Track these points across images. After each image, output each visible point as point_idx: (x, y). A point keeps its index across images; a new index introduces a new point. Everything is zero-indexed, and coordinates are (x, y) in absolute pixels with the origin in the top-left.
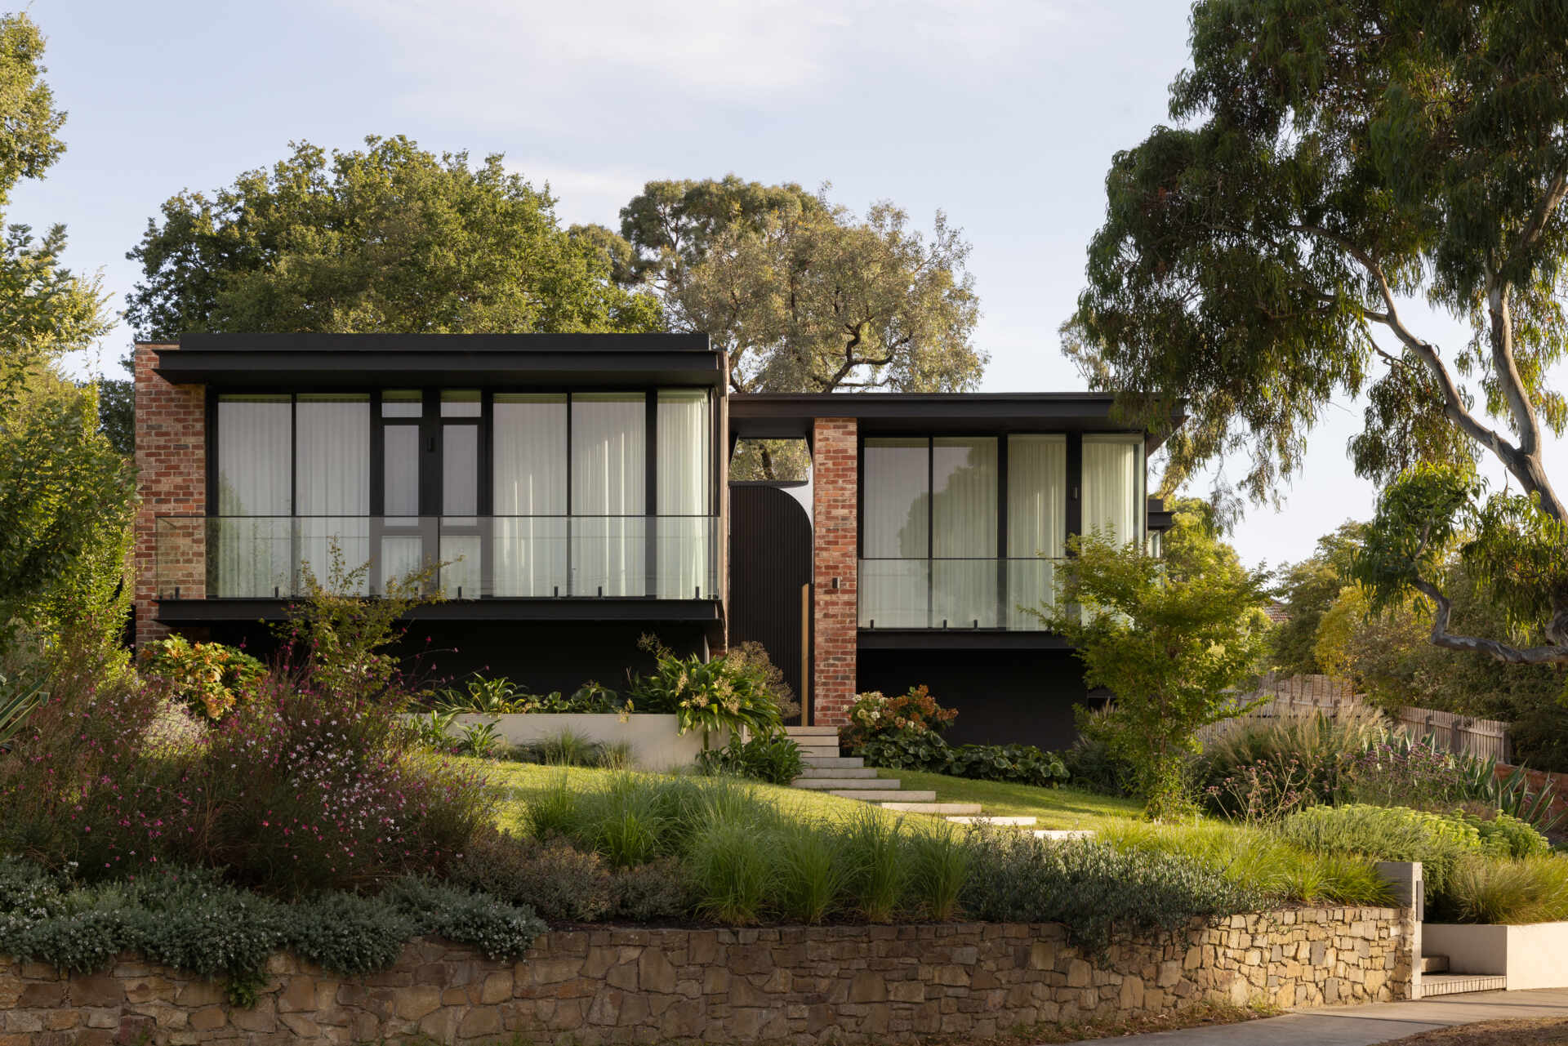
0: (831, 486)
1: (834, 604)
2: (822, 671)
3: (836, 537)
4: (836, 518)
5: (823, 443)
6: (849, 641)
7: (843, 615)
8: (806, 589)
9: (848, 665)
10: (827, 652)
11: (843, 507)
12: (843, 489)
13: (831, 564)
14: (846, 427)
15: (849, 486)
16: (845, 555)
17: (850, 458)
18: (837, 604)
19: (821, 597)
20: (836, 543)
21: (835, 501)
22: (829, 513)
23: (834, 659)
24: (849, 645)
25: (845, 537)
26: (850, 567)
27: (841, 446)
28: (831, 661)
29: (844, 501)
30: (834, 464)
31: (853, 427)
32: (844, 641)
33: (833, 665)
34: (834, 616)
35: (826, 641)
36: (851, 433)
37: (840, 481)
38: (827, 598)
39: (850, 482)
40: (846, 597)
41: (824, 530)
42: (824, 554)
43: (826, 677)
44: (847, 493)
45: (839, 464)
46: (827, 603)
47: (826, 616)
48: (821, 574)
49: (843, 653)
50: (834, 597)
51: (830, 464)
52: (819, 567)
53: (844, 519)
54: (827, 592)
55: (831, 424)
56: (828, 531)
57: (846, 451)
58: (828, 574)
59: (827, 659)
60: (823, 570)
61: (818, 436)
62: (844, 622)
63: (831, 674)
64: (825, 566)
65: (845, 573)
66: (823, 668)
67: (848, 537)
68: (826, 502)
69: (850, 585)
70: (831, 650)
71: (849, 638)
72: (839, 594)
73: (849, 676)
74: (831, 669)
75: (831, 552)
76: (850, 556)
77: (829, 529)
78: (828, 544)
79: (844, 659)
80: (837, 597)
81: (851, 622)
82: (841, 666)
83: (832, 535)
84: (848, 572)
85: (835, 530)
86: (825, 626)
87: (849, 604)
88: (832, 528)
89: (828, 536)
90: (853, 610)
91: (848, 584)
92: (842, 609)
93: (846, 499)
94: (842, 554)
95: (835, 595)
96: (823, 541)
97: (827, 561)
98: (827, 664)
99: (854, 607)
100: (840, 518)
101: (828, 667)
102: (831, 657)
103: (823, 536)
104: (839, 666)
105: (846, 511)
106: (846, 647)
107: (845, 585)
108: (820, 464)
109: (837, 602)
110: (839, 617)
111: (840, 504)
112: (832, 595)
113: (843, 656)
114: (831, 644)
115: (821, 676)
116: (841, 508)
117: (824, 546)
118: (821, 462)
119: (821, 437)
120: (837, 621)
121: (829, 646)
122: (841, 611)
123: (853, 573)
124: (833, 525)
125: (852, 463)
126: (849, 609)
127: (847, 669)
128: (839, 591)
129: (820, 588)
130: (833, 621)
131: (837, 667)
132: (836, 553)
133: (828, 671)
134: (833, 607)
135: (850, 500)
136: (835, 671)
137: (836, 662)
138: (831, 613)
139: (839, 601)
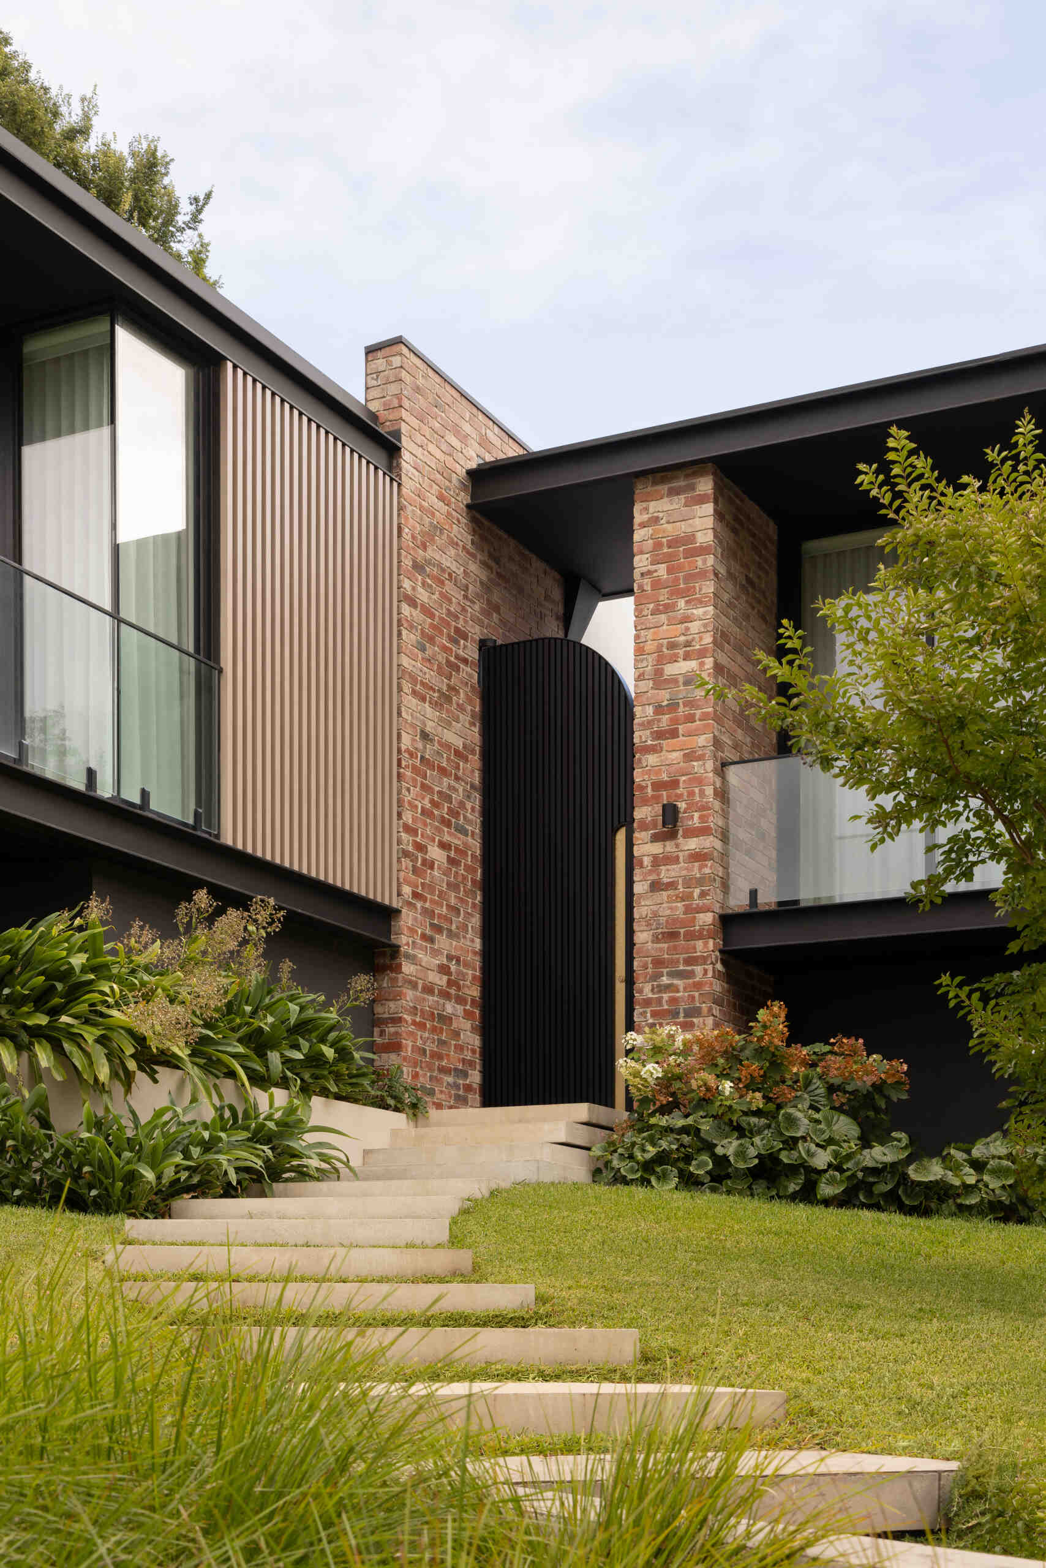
0: (663, 618)
1: (674, 860)
2: (647, 1002)
3: (675, 721)
4: (674, 681)
5: (648, 531)
6: (700, 936)
7: (689, 882)
8: (621, 836)
9: (698, 986)
10: (658, 962)
11: (687, 657)
12: (687, 619)
13: (665, 777)
14: (692, 488)
15: (699, 612)
16: (690, 757)
17: (703, 550)
18: (676, 860)
19: (646, 848)
20: (674, 734)
21: (672, 646)
22: (659, 672)
23: (671, 975)
24: (699, 944)
25: (691, 719)
26: (700, 781)
27: (683, 528)
28: (665, 980)
29: (688, 644)
30: (670, 571)
31: (705, 485)
32: (691, 936)
33: (668, 988)
34: (672, 885)
35: (656, 939)
36: (701, 500)
37: (681, 603)
38: (657, 848)
39: (701, 603)
40: (693, 844)
41: (650, 710)
42: (652, 759)
43: (654, 1014)
44: (695, 627)
45: (680, 568)
46: (657, 861)
47: (656, 886)
48: (645, 802)
49: (689, 961)
50: (670, 847)
51: (662, 570)
52: (643, 788)
53: (690, 680)
54: (655, 838)
55: (664, 488)
56: (659, 710)
57: (690, 538)
58: (656, 799)
59: (657, 976)
60: (652, 792)
61: (639, 517)
62: (690, 896)
63: (666, 1007)
64: (652, 784)
65: (691, 794)
66: (650, 995)
67: (697, 717)
68: (659, 650)
69: (700, 817)
70: (666, 956)
71: (701, 931)
72: (681, 840)
73: (700, 1008)
74: (666, 996)
75: (664, 753)
76: (701, 758)
77: (661, 706)
78: (659, 738)
79: (691, 974)
80: (677, 846)
81: (703, 895)
82: (685, 989)
83: (665, 718)
84: (697, 790)
85: (673, 707)
86: (655, 908)
87: (698, 857)
88: (665, 703)
89: (659, 720)
90: (707, 871)
91: (696, 815)
92: (687, 869)
93: (693, 639)
94: (684, 755)
95: (673, 843)
96: (648, 732)
97: (659, 772)
98: (659, 986)
99: (709, 863)
100: (681, 680)
101: (660, 992)
102: (665, 971)
103: (649, 722)
104: (681, 989)
105: (693, 664)
106: (695, 948)
107: (692, 818)
108: (642, 574)
109: (678, 857)
110: (680, 886)
111: (681, 652)
112: (668, 843)
113: (689, 968)
114: (666, 945)
115: (645, 1012)
116: (684, 659)
117: (650, 742)
118: (645, 570)
119: (645, 517)
120: (677, 896)
121: (661, 949)
122: (684, 873)
123: (707, 793)
124: (668, 696)
125: (705, 561)
126: (700, 869)
127: (696, 994)
128: (681, 832)
129: (646, 830)
130: (668, 896)
131: (678, 991)
132: (675, 755)
133: (660, 1000)
134: (669, 867)
135: (701, 639)
136: (673, 1001)
137: (676, 982)
138: (666, 880)
139: (681, 854)
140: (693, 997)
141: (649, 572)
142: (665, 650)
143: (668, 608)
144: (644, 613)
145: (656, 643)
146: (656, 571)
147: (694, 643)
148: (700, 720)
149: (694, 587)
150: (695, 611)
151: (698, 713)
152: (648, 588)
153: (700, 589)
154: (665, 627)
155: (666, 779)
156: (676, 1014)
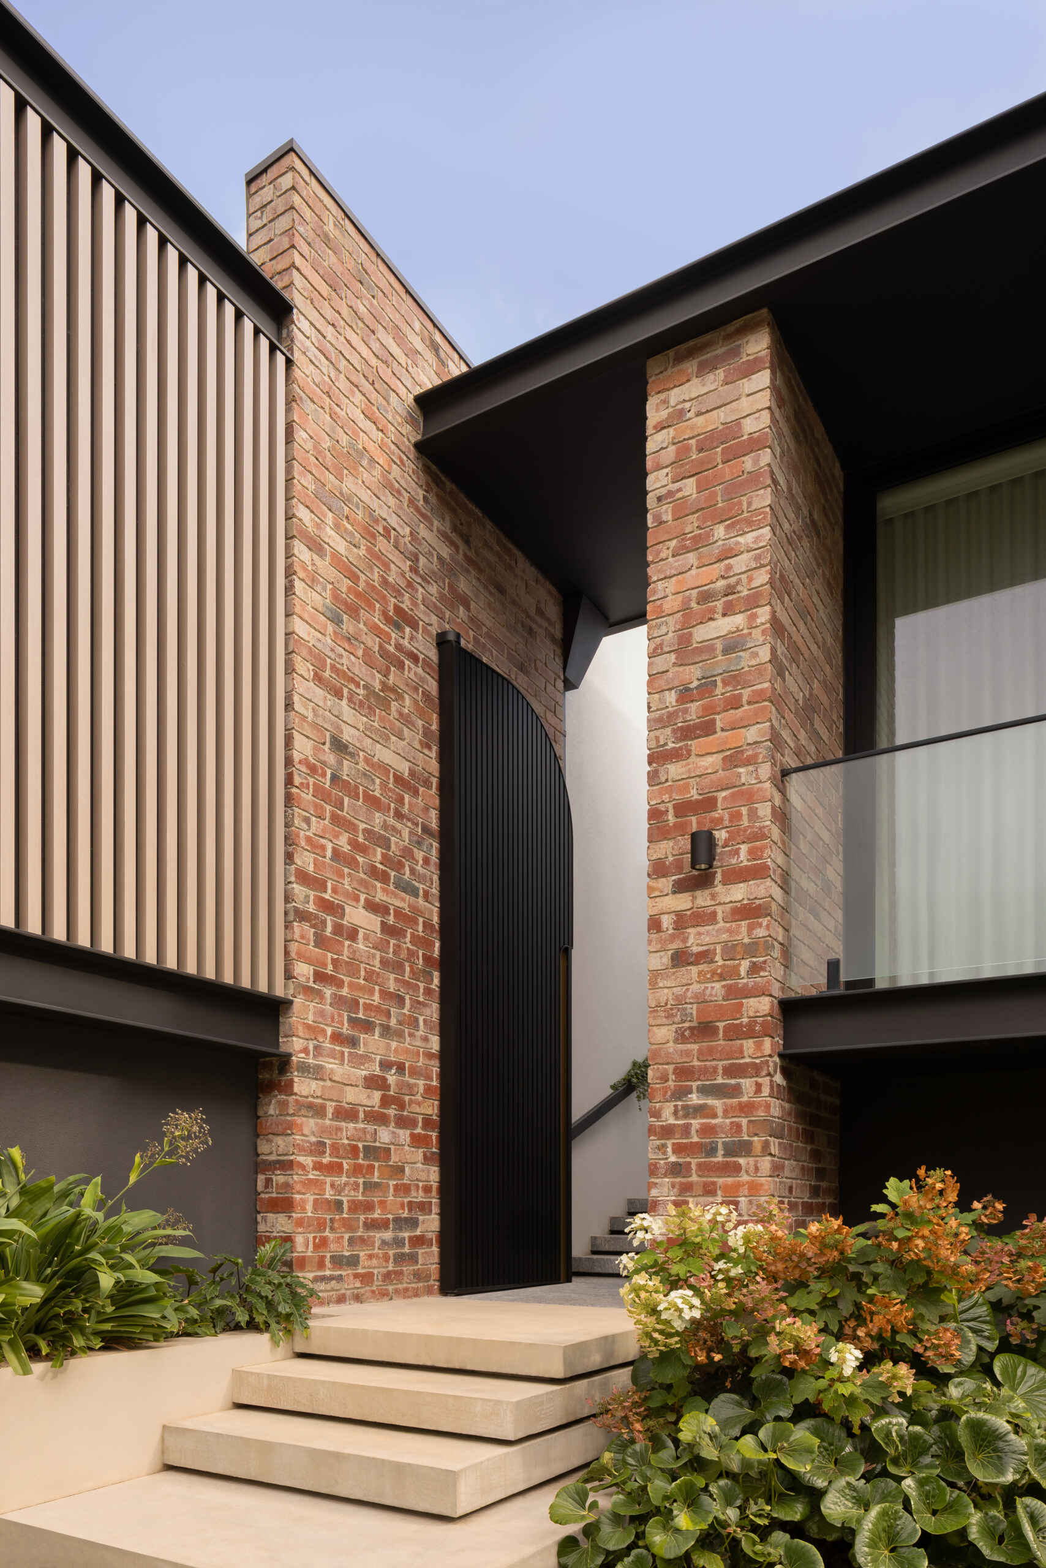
0: (691, 558)
1: (707, 918)
3: (710, 710)
4: (707, 648)
5: (669, 434)
6: (750, 1034)
7: (731, 951)
9: (746, 1109)
10: (684, 1072)
12: (728, 554)
13: (694, 794)
14: (737, 352)
15: (748, 539)
16: (734, 759)
17: (755, 444)
18: (712, 918)
19: (664, 902)
20: (708, 728)
21: (706, 597)
22: (684, 640)
23: (704, 1091)
24: (749, 1045)
25: (734, 703)
26: (749, 797)
27: (722, 418)
28: (695, 1099)
29: (730, 591)
30: (702, 486)
31: (757, 344)
32: (736, 1033)
33: (700, 1110)
34: (705, 956)
35: (681, 1037)
36: (752, 367)
37: (720, 531)
38: (683, 901)
39: (752, 525)
40: (739, 893)
41: (672, 697)
42: (674, 770)
43: (678, 1149)
44: (740, 563)
45: (717, 479)
46: (682, 921)
47: (680, 958)
48: (665, 833)
49: (729, 1072)
50: (703, 898)
51: (689, 486)
52: (660, 814)
53: (733, 645)
54: (680, 887)
55: (691, 366)
56: (686, 695)
57: (732, 428)
58: (685, 827)
59: (681, 1093)
60: (671, 818)
61: (655, 413)
62: (734, 972)
63: (695, 1139)
64: (675, 806)
65: (736, 816)
66: (672, 1121)
67: (745, 699)
68: (685, 608)
69: (750, 852)
70: (696, 1063)
71: (751, 1024)
72: (719, 888)
73: (750, 1143)
74: (696, 1123)
75: (693, 759)
76: (750, 761)
77: (687, 690)
78: (684, 738)
79: (736, 1091)
80: (713, 896)
81: (755, 969)
82: (725, 1112)
83: (694, 707)
84: (744, 810)
85: (707, 686)
86: (679, 991)
87: (749, 912)
88: (695, 684)
89: (686, 711)
90: (760, 932)
91: (744, 848)
92: (729, 931)
93: (738, 582)
94: (724, 759)
95: (707, 892)
96: (668, 731)
97: (686, 788)
98: (685, 1107)
99: (765, 921)
100: (719, 646)
101: (686, 1116)
102: (695, 1085)
103: (670, 715)
104: (720, 1113)
105: (738, 620)
106: (742, 1052)
107: (737, 852)
108: (659, 499)
109: (714, 914)
110: (718, 958)
111: (719, 605)
112: (698, 893)
113: (733, 1081)
114: (695, 1047)
115: (664, 1146)
116: (724, 615)
117: (671, 745)
118: (664, 491)
119: (664, 414)
120: (714, 973)
121: (688, 1053)
122: (725, 937)
123: (761, 813)
124: (699, 674)
125: (756, 461)
126: (750, 929)
127: (744, 1122)
128: (719, 877)
129: (664, 876)
130: (700, 973)
131: (715, 1116)
132: (710, 759)
133: (687, 1127)
134: (699, 929)
135: (750, 579)
136: (706, 1130)
137: (711, 1102)
138: (695, 949)
139: (719, 910)
140: (739, 1126)
141: (670, 494)
142: (693, 605)
143: (699, 542)
144: (663, 555)
145: (680, 597)
146: (680, 490)
147: (739, 588)
148: (749, 703)
149: (740, 503)
150: (740, 539)
151: (746, 693)
152: (668, 517)
153: (749, 504)
154: (694, 572)
155: (696, 797)
156: (712, 1150)
